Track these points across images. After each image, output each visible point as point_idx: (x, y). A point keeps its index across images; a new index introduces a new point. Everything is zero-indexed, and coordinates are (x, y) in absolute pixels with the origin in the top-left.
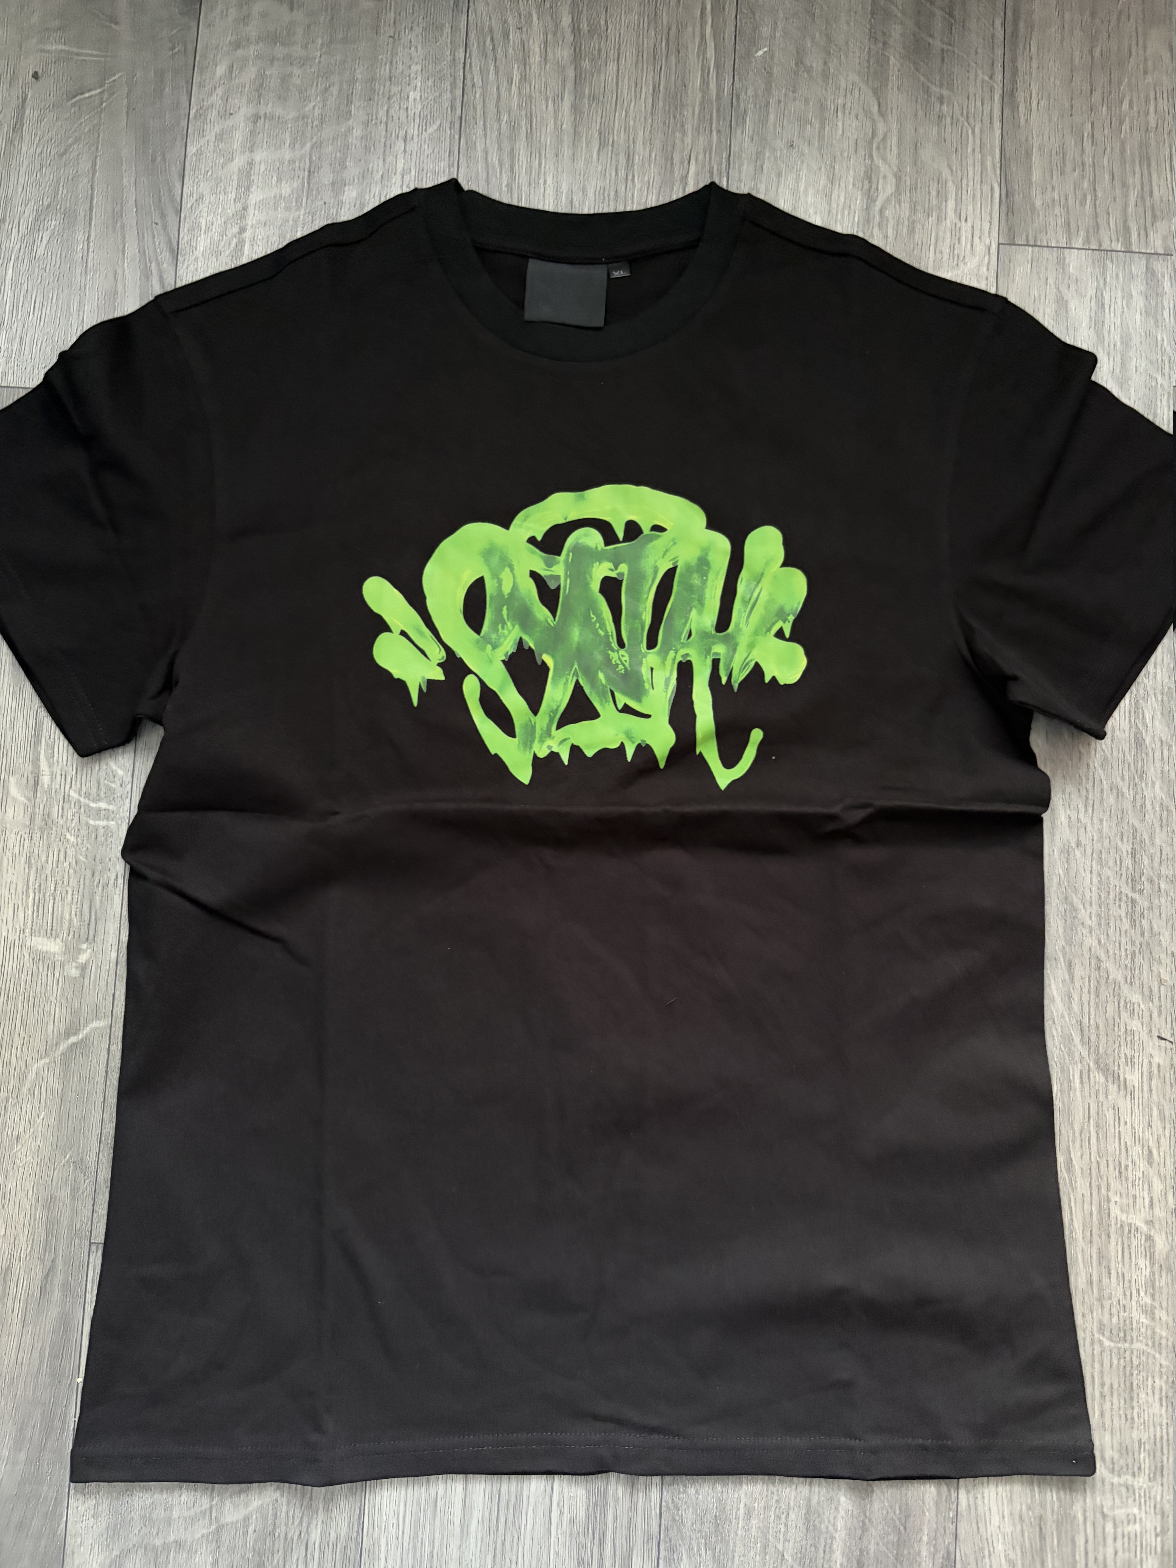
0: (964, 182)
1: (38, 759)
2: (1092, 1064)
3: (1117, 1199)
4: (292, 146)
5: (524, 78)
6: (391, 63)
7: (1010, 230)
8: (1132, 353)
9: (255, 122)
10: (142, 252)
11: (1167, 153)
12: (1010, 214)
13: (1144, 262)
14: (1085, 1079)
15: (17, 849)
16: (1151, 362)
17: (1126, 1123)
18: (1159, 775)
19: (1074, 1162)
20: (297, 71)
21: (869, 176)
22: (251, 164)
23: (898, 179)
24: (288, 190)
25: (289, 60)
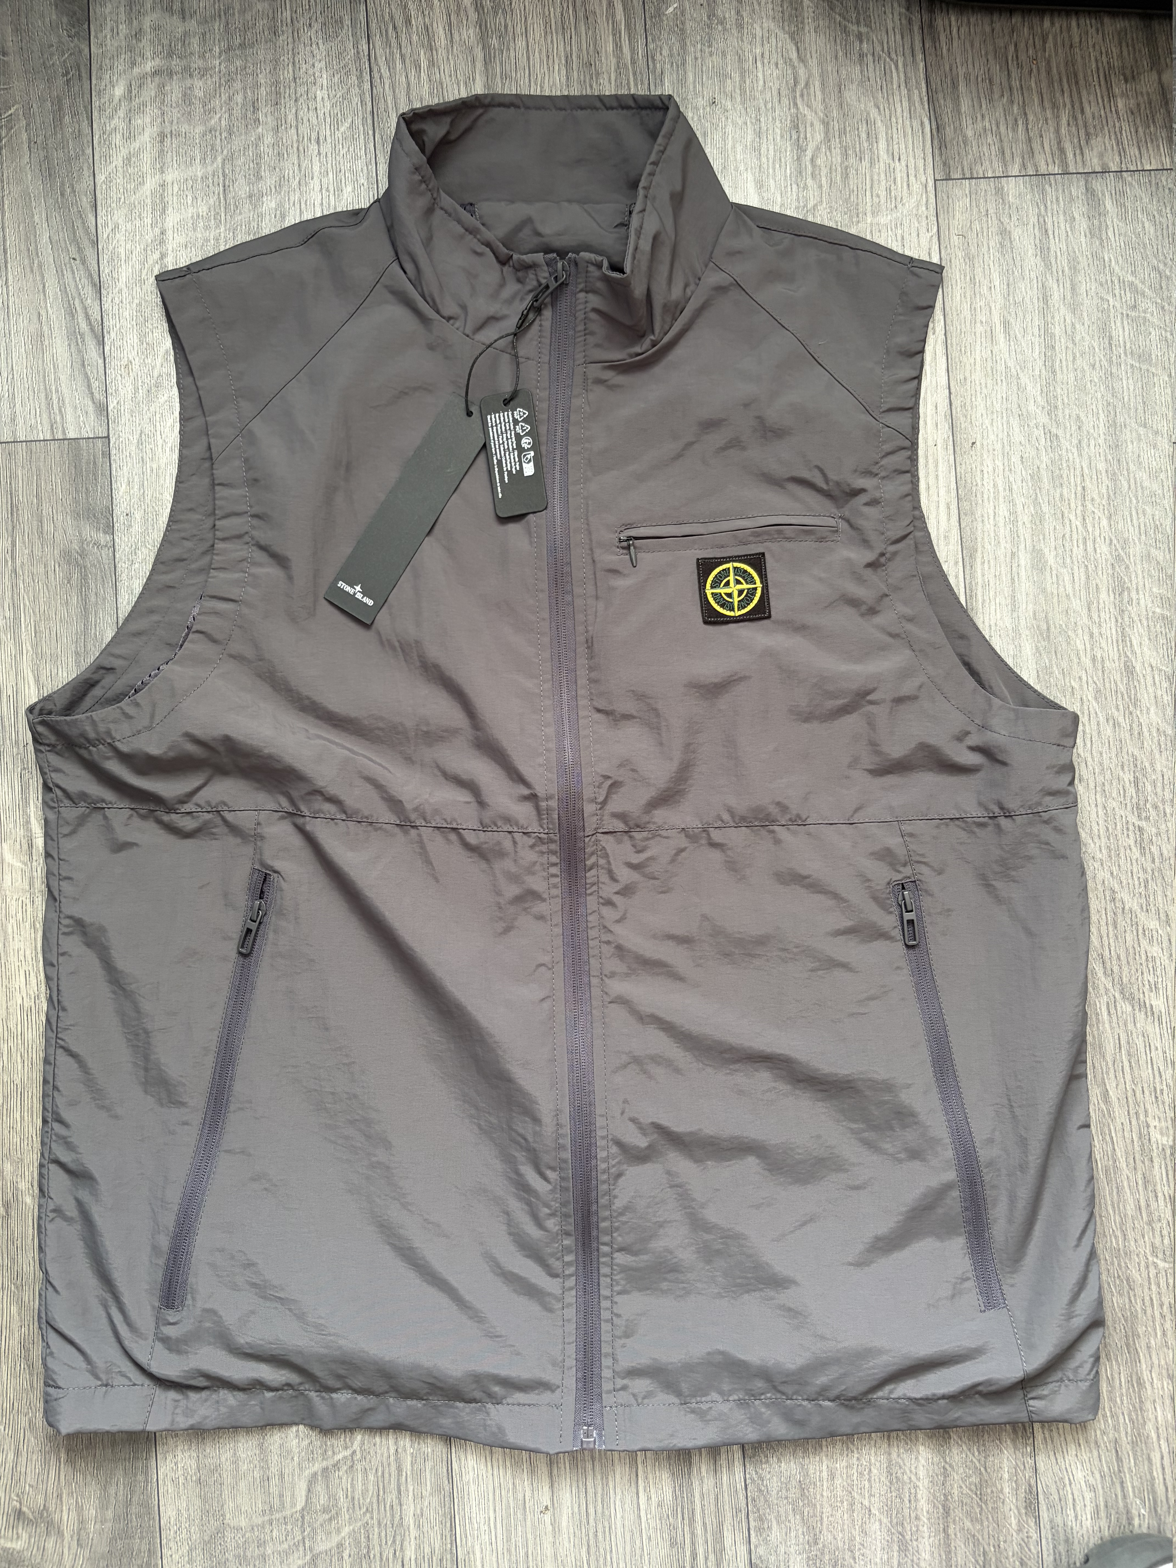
0: (894, 120)
1: (28, 822)
2: (1117, 995)
3: (1156, 1123)
4: (203, 160)
5: (432, 63)
6: (294, 63)
7: (945, 164)
8: (1080, 278)
9: (162, 142)
10: (64, 290)
11: (1094, 66)
12: (943, 148)
13: (1082, 183)
14: (1113, 1011)
15: (20, 916)
16: (1102, 285)
17: (1157, 1049)
18: (1153, 701)
19: (1111, 1093)
20: (198, 83)
21: (796, 125)
22: (163, 185)
23: (826, 124)
24: (205, 209)
25: (188, 72)
